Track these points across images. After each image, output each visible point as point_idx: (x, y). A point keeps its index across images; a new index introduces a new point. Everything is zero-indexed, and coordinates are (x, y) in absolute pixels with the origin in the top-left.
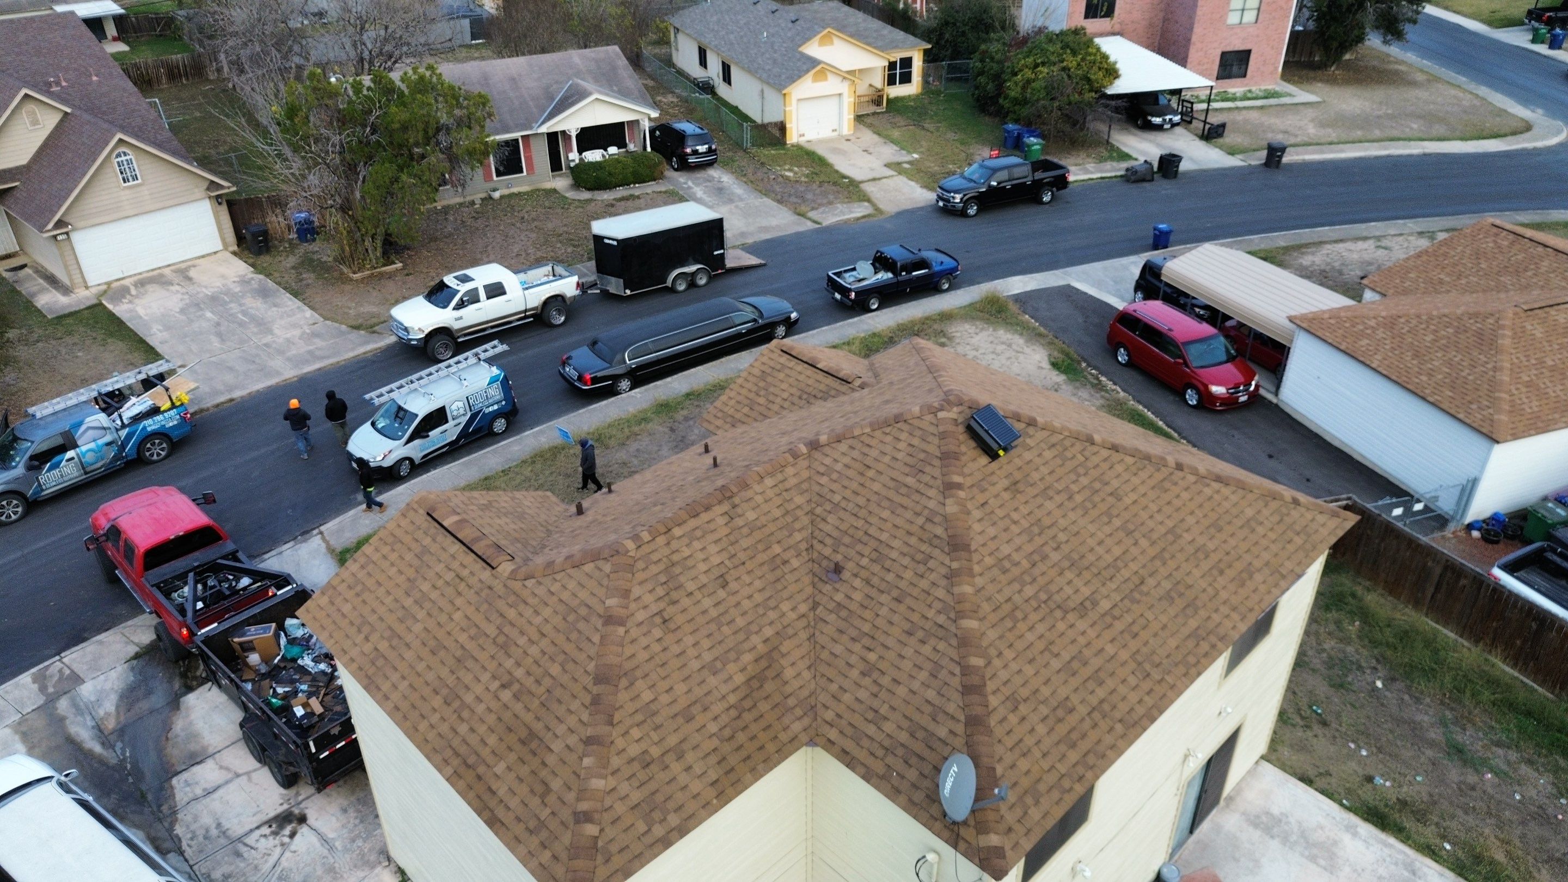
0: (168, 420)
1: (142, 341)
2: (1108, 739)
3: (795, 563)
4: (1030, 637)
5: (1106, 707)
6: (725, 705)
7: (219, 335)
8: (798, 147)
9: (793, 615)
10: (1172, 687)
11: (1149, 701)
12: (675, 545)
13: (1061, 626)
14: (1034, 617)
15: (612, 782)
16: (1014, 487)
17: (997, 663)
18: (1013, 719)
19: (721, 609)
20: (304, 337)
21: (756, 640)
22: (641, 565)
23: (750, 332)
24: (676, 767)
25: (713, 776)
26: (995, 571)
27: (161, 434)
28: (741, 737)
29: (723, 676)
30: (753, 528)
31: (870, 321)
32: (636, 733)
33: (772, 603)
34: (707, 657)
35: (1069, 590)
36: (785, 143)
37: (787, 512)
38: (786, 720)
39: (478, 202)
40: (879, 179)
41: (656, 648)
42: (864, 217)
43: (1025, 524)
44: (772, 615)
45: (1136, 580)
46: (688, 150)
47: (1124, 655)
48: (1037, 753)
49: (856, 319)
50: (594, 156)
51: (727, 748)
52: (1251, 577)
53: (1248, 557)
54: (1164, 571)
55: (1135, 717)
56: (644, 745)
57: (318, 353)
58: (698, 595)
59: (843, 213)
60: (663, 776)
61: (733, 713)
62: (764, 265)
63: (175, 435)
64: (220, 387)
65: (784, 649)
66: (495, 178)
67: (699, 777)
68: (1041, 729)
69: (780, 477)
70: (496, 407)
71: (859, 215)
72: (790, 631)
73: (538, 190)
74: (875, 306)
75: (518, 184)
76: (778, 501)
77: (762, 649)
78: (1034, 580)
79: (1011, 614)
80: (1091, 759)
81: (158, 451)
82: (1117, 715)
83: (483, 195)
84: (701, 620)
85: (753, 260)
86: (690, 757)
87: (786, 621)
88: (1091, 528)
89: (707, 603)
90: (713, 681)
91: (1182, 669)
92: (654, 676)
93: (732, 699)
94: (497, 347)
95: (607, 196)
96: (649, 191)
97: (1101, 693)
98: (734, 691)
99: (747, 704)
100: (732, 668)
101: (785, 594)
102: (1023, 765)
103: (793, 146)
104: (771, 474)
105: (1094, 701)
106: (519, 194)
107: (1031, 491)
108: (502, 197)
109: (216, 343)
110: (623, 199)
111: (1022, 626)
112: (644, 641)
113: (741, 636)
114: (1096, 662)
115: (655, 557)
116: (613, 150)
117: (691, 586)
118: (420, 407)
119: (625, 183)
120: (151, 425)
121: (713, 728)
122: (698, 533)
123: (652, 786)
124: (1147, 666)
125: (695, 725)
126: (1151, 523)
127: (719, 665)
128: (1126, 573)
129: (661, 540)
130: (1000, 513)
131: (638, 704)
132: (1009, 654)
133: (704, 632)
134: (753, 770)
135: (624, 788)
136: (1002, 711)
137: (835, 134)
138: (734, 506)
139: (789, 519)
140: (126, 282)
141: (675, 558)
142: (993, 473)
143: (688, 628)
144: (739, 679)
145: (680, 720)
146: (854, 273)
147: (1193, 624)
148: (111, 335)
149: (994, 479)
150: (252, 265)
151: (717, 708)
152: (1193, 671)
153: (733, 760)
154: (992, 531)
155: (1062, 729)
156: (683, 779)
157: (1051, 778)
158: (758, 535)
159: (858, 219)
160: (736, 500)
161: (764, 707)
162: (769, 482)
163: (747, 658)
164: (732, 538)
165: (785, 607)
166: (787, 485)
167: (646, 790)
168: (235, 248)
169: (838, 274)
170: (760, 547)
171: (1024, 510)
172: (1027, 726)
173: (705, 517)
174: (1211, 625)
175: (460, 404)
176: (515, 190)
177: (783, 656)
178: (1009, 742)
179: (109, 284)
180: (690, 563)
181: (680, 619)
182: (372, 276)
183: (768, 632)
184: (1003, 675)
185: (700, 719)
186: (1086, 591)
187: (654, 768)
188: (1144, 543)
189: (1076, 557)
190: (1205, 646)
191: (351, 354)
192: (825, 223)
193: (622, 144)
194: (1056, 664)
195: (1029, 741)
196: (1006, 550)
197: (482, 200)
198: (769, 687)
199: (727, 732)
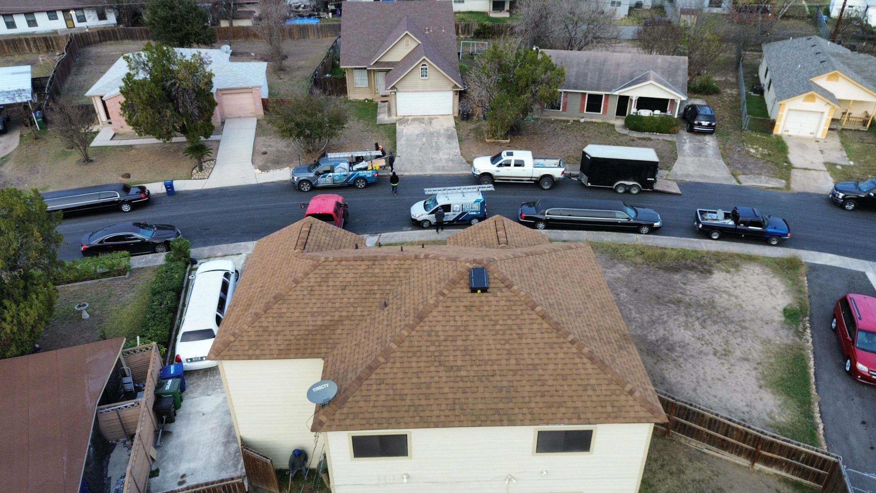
0: (368, 174)
1: (395, 143)
2: (407, 419)
3: (378, 296)
4: (414, 364)
5: (420, 408)
6: (307, 328)
7: (421, 149)
8: (779, 138)
9: (359, 313)
10: (460, 421)
11: (443, 419)
12: (339, 267)
13: (433, 369)
14: (424, 359)
15: (250, 329)
16: (469, 308)
17: (389, 365)
18: (375, 387)
19: (335, 297)
20: (448, 160)
21: (337, 314)
22: (320, 267)
23: (622, 224)
24: (273, 337)
25: (282, 347)
26: (426, 334)
27: (364, 178)
28: (302, 342)
29: (314, 319)
30: (374, 275)
31: (703, 244)
32: (270, 319)
33: (355, 305)
34: (315, 310)
35: (451, 358)
36: (772, 133)
37: (393, 277)
38: (323, 346)
39: (571, 121)
40: (810, 170)
41: (301, 297)
42: (773, 188)
43: (459, 323)
44: (351, 309)
45: (491, 373)
46: (696, 122)
47: (451, 396)
48: (372, 404)
49: (696, 240)
50: (645, 113)
51: (294, 342)
52: (559, 407)
53: (566, 399)
54: (510, 378)
55: (429, 420)
56: (269, 324)
57: (446, 168)
58: (331, 288)
59: (761, 182)
60: (266, 337)
61: (307, 332)
62: (680, 195)
63: (369, 181)
64: (403, 169)
65: (344, 323)
66: (585, 112)
67: (277, 345)
68: (382, 398)
69: (402, 262)
70: (475, 213)
71: (770, 186)
72: (353, 318)
73: (605, 123)
74: (715, 237)
75: (596, 117)
76: (393, 271)
77: (336, 318)
78: (440, 346)
79: (414, 353)
80: (392, 421)
81: (361, 184)
82: (422, 414)
83: (576, 119)
84: (324, 297)
85: (676, 190)
86: (280, 337)
87: (355, 314)
88: (491, 342)
89: (332, 292)
90: (309, 318)
91: (474, 418)
92: (291, 306)
93: (310, 328)
94: (490, 187)
95: (636, 135)
96: (661, 138)
97: (423, 402)
98: (313, 326)
99: (314, 333)
100: (320, 318)
101: (363, 305)
102: (362, 404)
103: (776, 136)
104: (399, 259)
105: (417, 402)
106: (595, 123)
107: (478, 313)
108: (585, 122)
109: (417, 152)
110: (644, 139)
111: (415, 359)
112: (298, 293)
113: (333, 310)
114: (433, 390)
115: (327, 268)
116: (657, 112)
117: (331, 283)
118: (442, 201)
119: (651, 131)
120: (362, 174)
121: (295, 333)
122: (351, 267)
123: (261, 338)
124: (457, 407)
125: (291, 328)
126: (526, 356)
127: (316, 314)
128: (488, 368)
129: (335, 263)
130: (452, 313)
131: (278, 311)
132: (398, 365)
133: (321, 301)
134: (296, 354)
135: (252, 333)
136: (372, 382)
137: (812, 136)
138: (374, 264)
139: (391, 279)
140: (410, 118)
141: (334, 271)
142: (466, 297)
143: (317, 297)
144: (319, 323)
145: (287, 324)
146: (715, 215)
147: (501, 406)
148: (389, 137)
149: (464, 300)
150: (456, 124)
151: (303, 328)
152: (479, 422)
153: (292, 347)
154: (440, 318)
155: (391, 403)
156: (272, 342)
157: (367, 415)
158: (373, 279)
159: (768, 188)
160: (377, 263)
161: (319, 337)
162: (396, 262)
163: (329, 318)
164: (362, 275)
165: (359, 309)
166: (402, 267)
167: (257, 338)
168: (457, 115)
169: (702, 213)
170: (370, 284)
171: (465, 318)
172: (378, 393)
173: (359, 263)
174: (510, 412)
175: (458, 206)
176: (594, 120)
177: (342, 325)
178: (365, 393)
179: (404, 116)
180: (338, 276)
181: (317, 292)
182: (494, 142)
183: (344, 314)
184: (387, 370)
185: (294, 328)
186: (459, 363)
187: (266, 333)
188: (513, 361)
189: (470, 348)
190: (497, 417)
191: (456, 173)
192: (744, 184)
193: (664, 110)
194: (415, 380)
195: (373, 398)
196: (439, 328)
197: (574, 121)
198: (327, 332)
199: (299, 337)
